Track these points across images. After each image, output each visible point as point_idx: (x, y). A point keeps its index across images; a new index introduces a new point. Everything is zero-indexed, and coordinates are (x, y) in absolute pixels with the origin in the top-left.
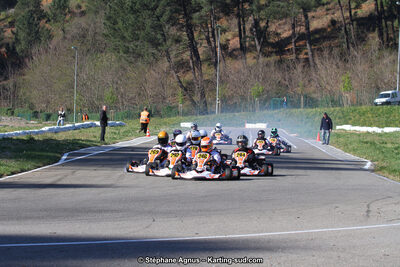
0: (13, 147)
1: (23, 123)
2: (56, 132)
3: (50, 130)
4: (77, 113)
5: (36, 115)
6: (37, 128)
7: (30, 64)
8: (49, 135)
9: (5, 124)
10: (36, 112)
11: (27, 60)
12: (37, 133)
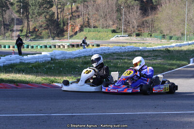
0: (161, 55)
1: (159, 41)
2: (180, 46)
3: (176, 45)
4: (187, 36)
5: (164, 37)
6: (168, 44)
7: (160, 9)
8: (177, 48)
9: (149, 42)
10: (164, 35)
11: (158, 7)
12: (169, 47)
